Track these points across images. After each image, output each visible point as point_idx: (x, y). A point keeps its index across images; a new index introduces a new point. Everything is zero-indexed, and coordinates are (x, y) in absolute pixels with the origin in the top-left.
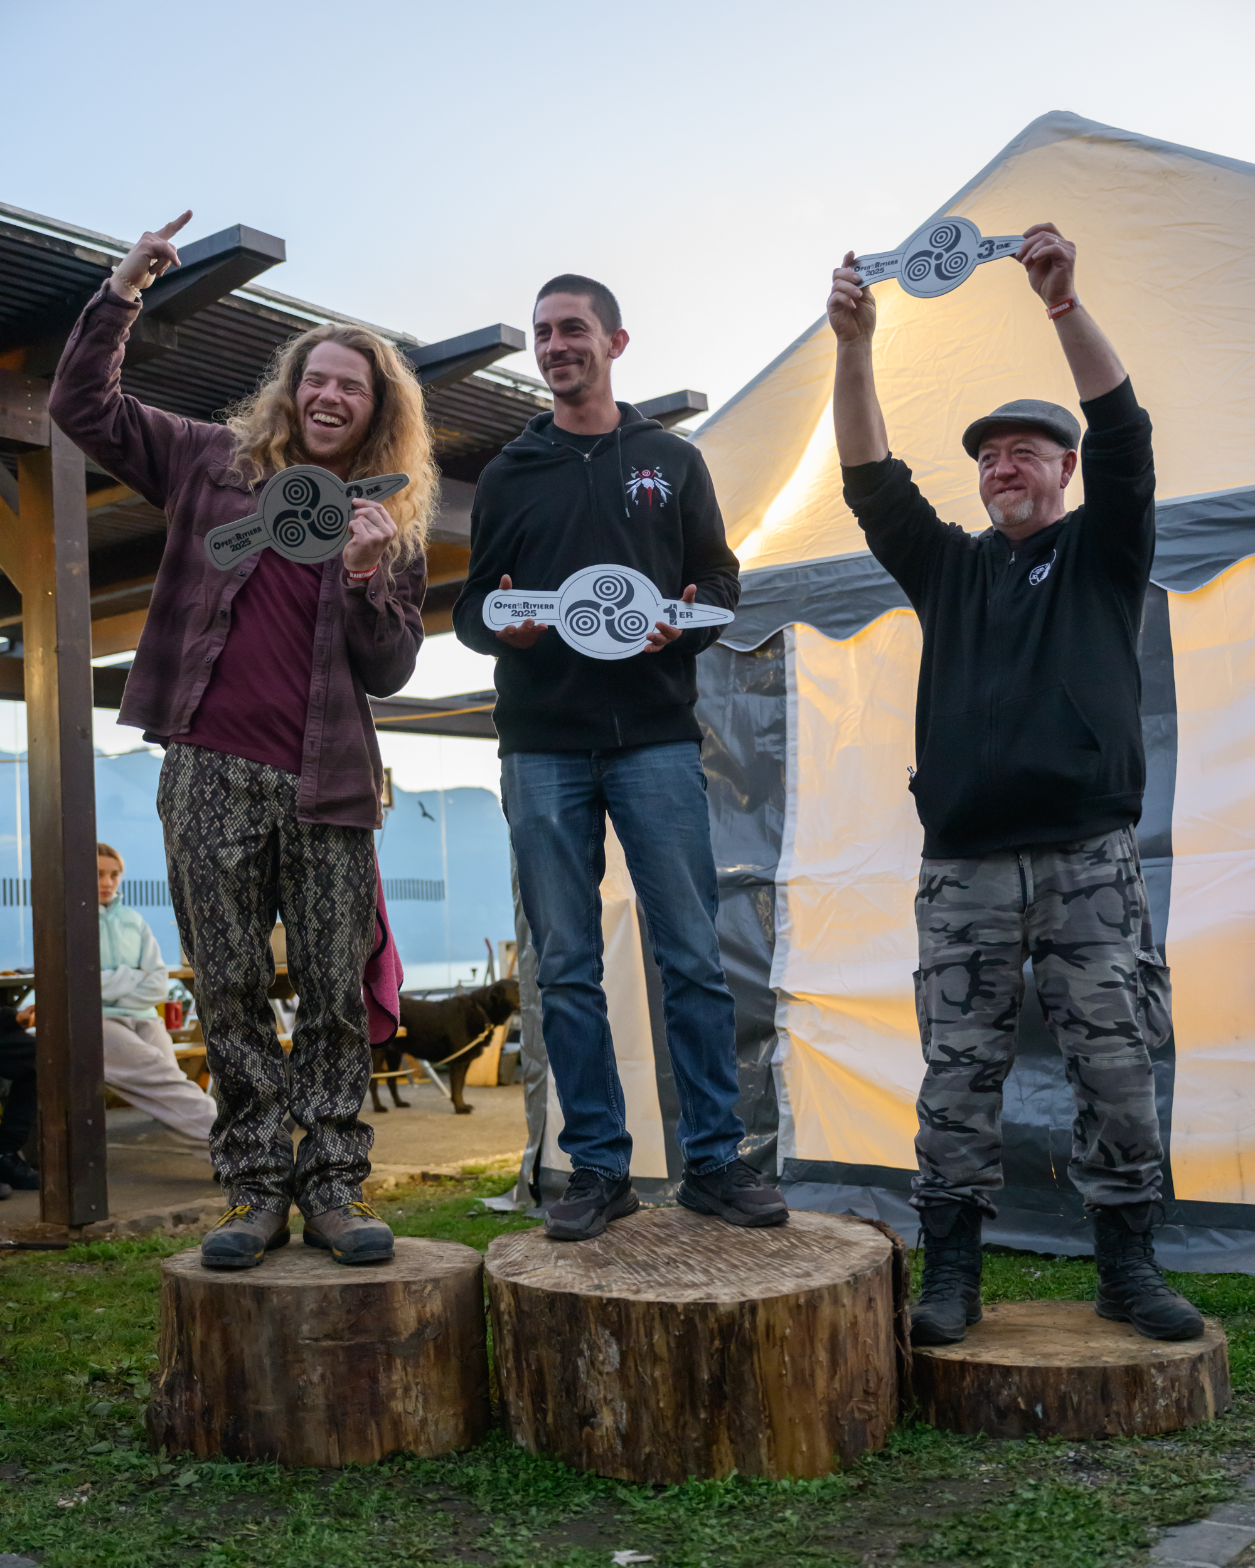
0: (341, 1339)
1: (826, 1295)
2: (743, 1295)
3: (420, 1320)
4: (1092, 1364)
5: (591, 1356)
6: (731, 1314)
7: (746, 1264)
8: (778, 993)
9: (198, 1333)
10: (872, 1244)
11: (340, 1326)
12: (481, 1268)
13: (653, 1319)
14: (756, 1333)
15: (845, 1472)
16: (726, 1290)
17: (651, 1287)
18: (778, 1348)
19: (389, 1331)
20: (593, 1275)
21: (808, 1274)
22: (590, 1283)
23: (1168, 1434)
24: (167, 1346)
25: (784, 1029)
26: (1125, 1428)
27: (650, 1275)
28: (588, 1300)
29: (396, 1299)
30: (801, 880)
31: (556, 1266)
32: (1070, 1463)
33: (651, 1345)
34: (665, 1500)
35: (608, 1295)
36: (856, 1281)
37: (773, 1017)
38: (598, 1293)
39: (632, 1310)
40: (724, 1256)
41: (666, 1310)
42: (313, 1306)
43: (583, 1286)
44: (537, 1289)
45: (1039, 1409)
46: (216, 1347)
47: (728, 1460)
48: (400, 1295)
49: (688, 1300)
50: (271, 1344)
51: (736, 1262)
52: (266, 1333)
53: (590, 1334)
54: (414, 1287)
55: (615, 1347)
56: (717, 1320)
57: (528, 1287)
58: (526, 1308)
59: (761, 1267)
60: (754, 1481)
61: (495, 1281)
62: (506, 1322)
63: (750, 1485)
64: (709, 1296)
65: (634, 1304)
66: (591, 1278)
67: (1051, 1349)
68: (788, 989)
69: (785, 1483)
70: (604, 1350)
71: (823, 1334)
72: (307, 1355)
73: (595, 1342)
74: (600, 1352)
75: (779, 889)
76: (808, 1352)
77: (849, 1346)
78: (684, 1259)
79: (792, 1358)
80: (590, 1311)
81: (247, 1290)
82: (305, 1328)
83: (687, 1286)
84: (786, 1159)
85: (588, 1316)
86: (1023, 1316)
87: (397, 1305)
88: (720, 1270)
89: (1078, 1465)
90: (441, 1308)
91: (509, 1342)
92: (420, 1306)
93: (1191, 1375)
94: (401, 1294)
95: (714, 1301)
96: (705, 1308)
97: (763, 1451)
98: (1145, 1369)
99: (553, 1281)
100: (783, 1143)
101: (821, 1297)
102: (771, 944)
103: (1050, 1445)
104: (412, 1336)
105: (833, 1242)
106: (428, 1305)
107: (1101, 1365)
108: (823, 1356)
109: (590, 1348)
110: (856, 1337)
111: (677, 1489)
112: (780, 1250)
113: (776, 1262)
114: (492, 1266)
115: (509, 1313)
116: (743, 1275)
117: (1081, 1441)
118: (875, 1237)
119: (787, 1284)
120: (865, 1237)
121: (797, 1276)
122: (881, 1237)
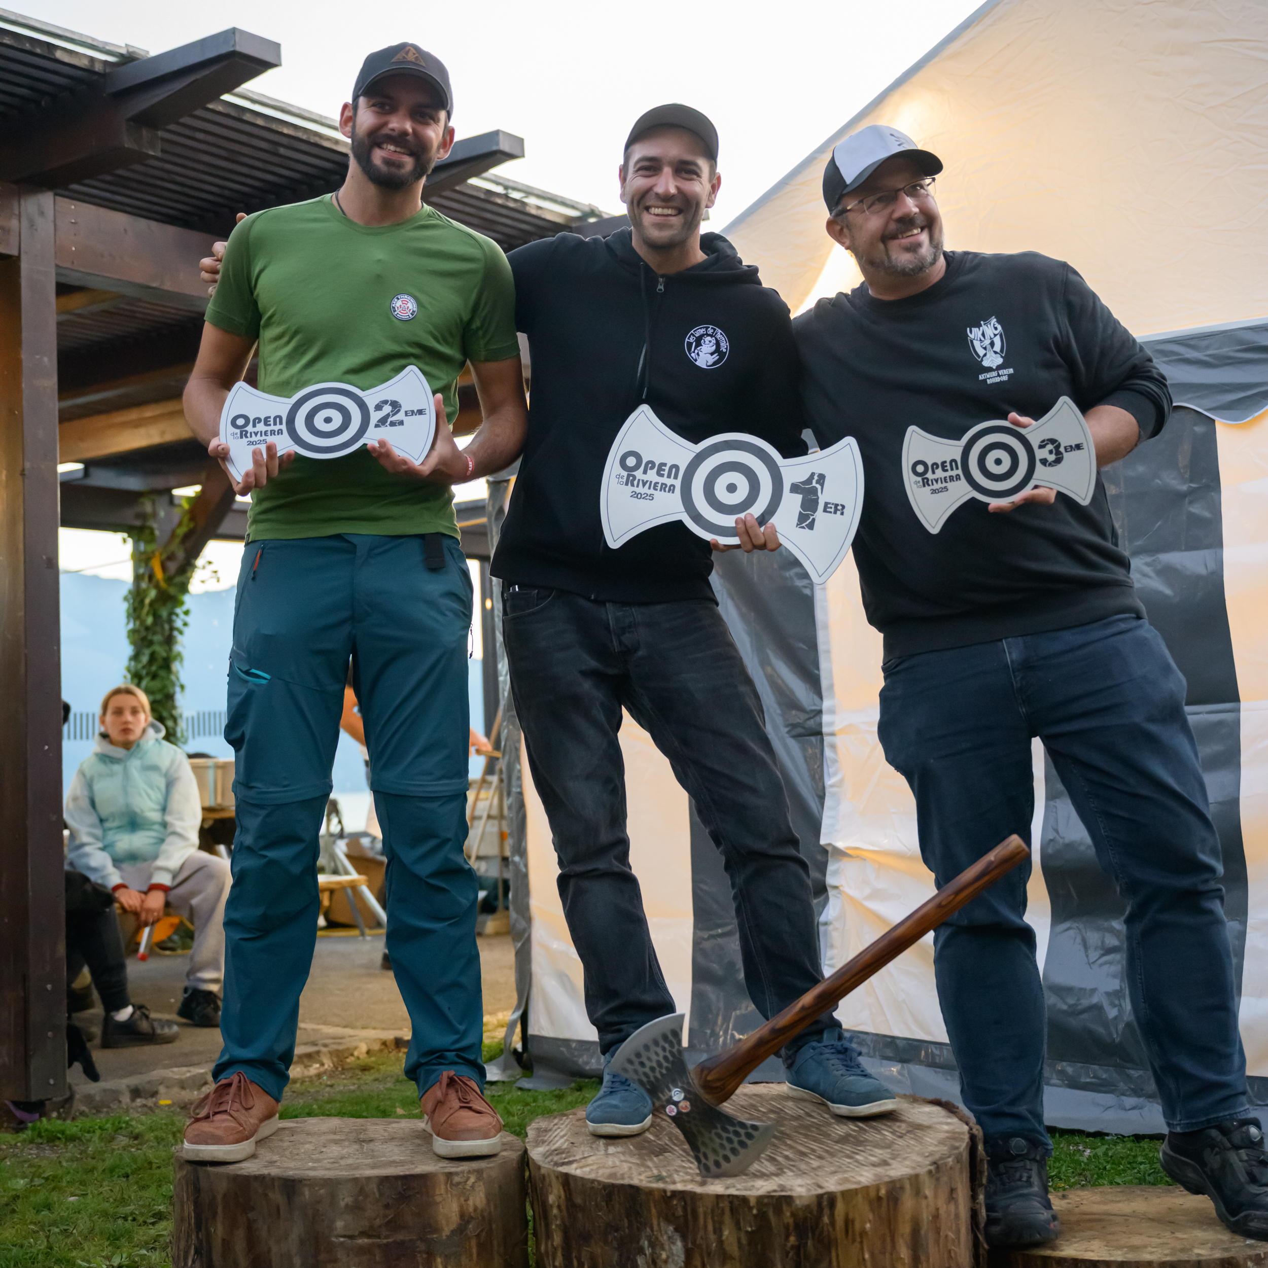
0: (379, 1237)
1: (907, 1186)
2: (821, 1187)
3: (462, 1215)
4: (1184, 1257)
5: (652, 1254)
6: (807, 1207)
7: (814, 1151)
8: (829, 849)
9: (219, 1230)
10: (946, 1128)
11: (378, 1222)
12: (525, 1155)
13: (723, 1213)
14: (834, 1229)
16: (799, 1181)
18: (857, 1245)
19: (429, 1227)
20: (650, 1164)
21: (885, 1163)
22: (649, 1174)
24: (183, 1244)
25: (836, 887)
28: (650, 1192)
29: (437, 1192)
30: (847, 731)
31: (607, 1155)
33: (720, 1242)
35: (672, 1187)
36: (937, 1169)
37: (824, 875)
38: (660, 1185)
39: (700, 1203)
40: (789, 1142)
41: (738, 1204)
42: (349, 1200)
43: (642, 1177)
44: (593, 1181)
46: (240, 1246)
48: (441, 1189)
49: (761, 1192)
50: (302, 1242)
51: (804, 1149)
52: (297, 1231)
53: (652, 1230)
54: (457, 1179)
55: (679, 1244)
56: (793, 1215)
57: (582, 1179)
58: (579, 1200)
59: (832, 1155)
61: (543, 1171)
62: (555, 1216)
64: (783, 1188)
65: (701, 1197)
66: (648, 1167)
67: (1136, 1241)
68: (840, 845)
70: (667, 1247)
71: (905, 1229)
72: (340, 1254)
73: (657, 1239)
74: (663, 1249)
75: (827, 739)
76: (889, 1247)
77: (931, 1242)
79: (872, 1255)
80: (652, 1205)
81: (276, 1184)
82: (339, 1224)
83: (757, 1177)
85: (650, 1211)
86: (1098, 1203)
87: (438, 1199)
88: (786, 1157)
90: (484, 1201)
91: (557, 1239)
92: (462, 1199)
94: (443, 1187)
95: (788, 1193)
96: (780, 1202)
98: (1241, 1262)
99: (608, 1171)
101: (902, 1188)
102: (822, 798)
104: (453, 1232)
105: (904, 1126)
106: (471, 1198)
107: (1194, 1258)
108: (904, 1252)
109: (652, 1245)
110: (938, 1231)
113: (848, 1149)
114: (536, 1154)
115: (559, 1207)
116: (815, 1163)
118: (949, 1120)
119: (865, 1173)
120: (935, 1120)
121: (874, 1165)
122: (955, 1120)
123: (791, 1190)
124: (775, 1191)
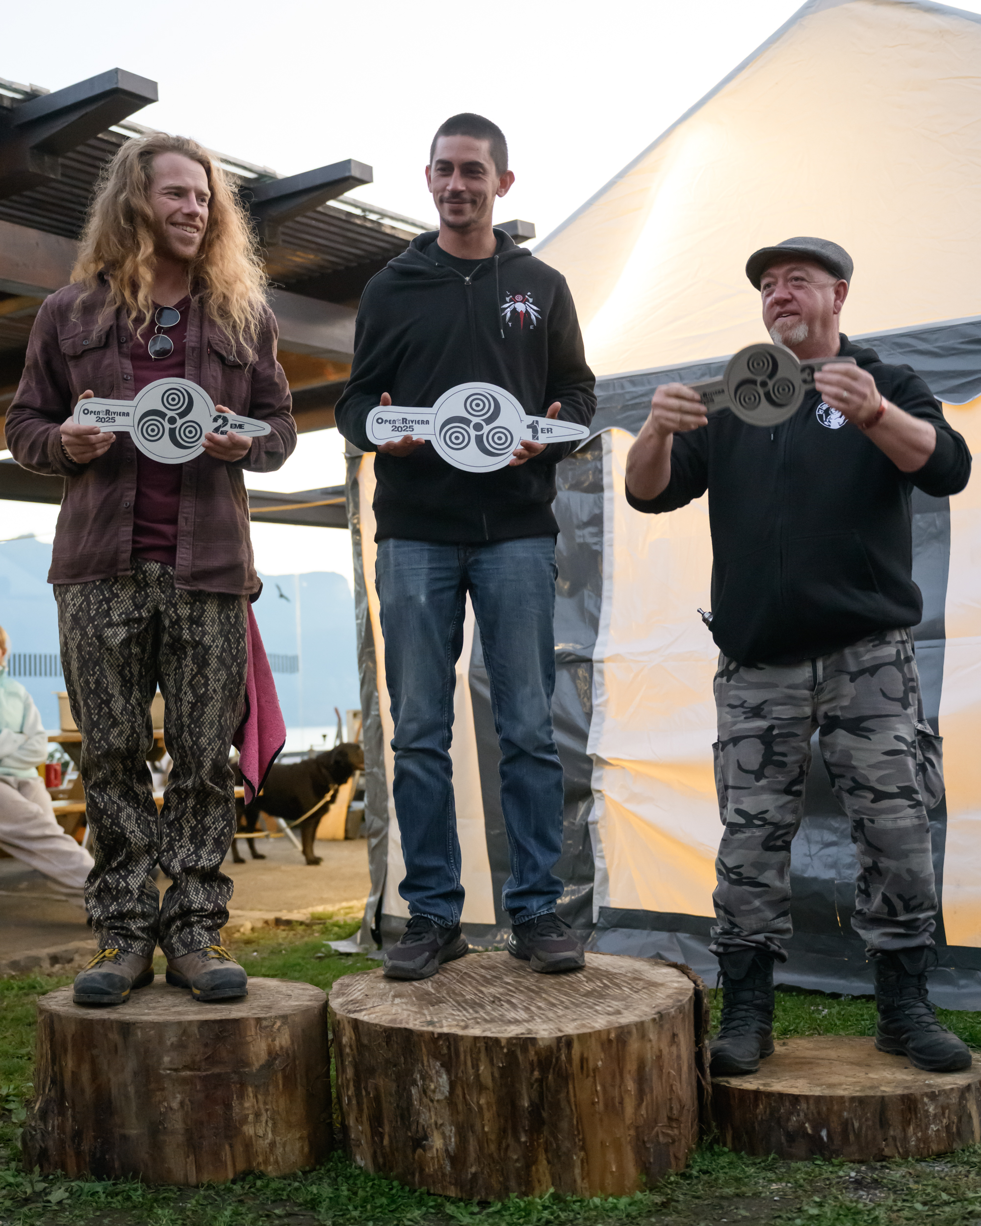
0: (199, 1070)
1: (634, 1031)
2: (560, 1031)
3: (269, 1053)
4: (871, 1093)
5: (423, 1086)
6: (549, 1048)
7: (562, 1002)
8: (594, 759)
9: (69, 1063)
10: (676, 985)
11: (198, 1058)
12: (326, 1005)
13: (479, 1052)
14: (571, 1066)
15: (651, 1190)
16: (545, 1026)
17: (478, 1023)
18: (591, 1079)
19: (242, 1063)
20: (426, 1012)
21: (618, 1012)
22: (423, 1019)
23: (939, 1156)
24: (42, 1075)
25: (599, 791)
26: (901, 1150)
27: (477, 1012)
28: (421, 1034)
29: (249, 1033)
30: (615, 658)
31: (393, 1004)
32: (851, 1182)
33: (477, 1076)
34: (489, 1215)
35: (439, 1030)
36: (661, 1018)
37: (589, 780)
38: (430, 1029)
39: (461, 1043)
40: (544, 995)
41: (491, 1044)
42: (174, 1039)
43: (417, 1022)
44: (376, 1025)
45: (824, 1134)
46: (85, 1077)
47: (546, 1178)
48: (252, 1031)
49: (510, 1035)
50: (135, 1074)
51: (554, 1001)
52: (131, 1064)
53: (423, 1066)
54: (265, 1023)
55: (445, 1077)
56: (537, 1053)
57: (368, 1023)
58: (365, 1041)
59: (577, 1005)
60: (569, 1198)
61: (338, 1017)
62: (348, 1054)
63: (565, 1202)
64: (530, 1031)
65: (462, 1038)
66: (424, 1015)
67: (834, 1079)
68: (603, 755)
69: (597, 1200)
70: (435, 1080)
71: (631, 1066)
72: (167, 1084)
73: (427, 1072)
74: (432, 1081)
75: (596, 666)
76: (618, 1082)
77: (655, 1078)
78: (508, 998)
79: (604, 1087)
80: (423, 1044)
81: (115, 1025)
82: (166, 1059)
83: (510, 1022)
84: (601, 908)
85: (421, 1050)
86: (811, 1049)
87: (249, 1039)
88: (539, 1008)
89: (859, 1184)
90: (289, 1042)
91: (350, 1072)
92: (270, 1040)
93: (960, 1103)
94: (253, 1029)
95: (534, 1036)
96: (526, 1043)
97: (577, 1171)
98: (919, 1097)
99: (390, 1017)
100: (599, 893)
101: (630, 1033)
102: (589, 715)
103: (834, 1166)
104: (262, 1067)
105: (641, 983)
106: (277, 1039)
107: (879, 1094)
108: (631, 1085)
109: (423, 1078)
110: (661, 1069)
111: (499, 1205)
112: (594, 990)
113: (591, 1000)
114: (335, 1004)
115: (351, 1046)
116: (560, 1013)
117: (861, 1162)
118: (679, 979)
119: (599, 1020)
120: (669, 979)
121: (609, 1014)
122: (684, 979)
123: (536, 1033)
124: (522, 1034)
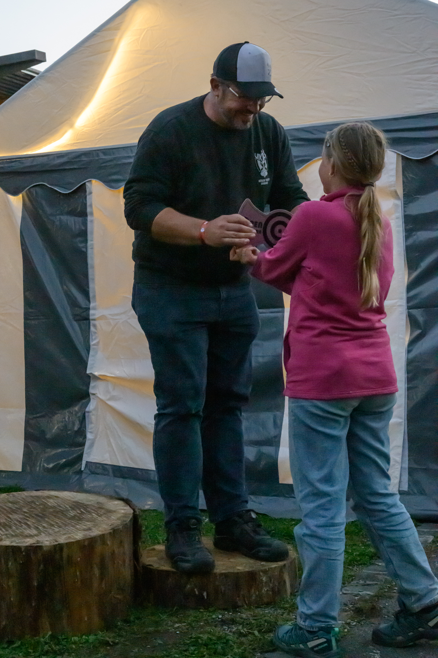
1: (99, 540)
2: (56, 541)
4: (231, 571)
6: (50, 552)
7: (57, 523)
8: (91, 376)
10: (124, 511)
13: (8, 554)
14: (62, 561)
15: (107, 631)
16: (47, 539)
17: (8, 537)
18: (73, 568)
21: (90, 529)
23: (268, 604)
25: (94, 394)
26: (247, 602)
27: (7, 530)
30: (103, 317)
32: (220, 621)
33: (8, 568)
34: (14, 649)
36: (115, 532)
37: (88, 388)
41: (15, 550)
45: (205, 594)
47: (47, 625)
49: (27, 544)
51: (52, 523)
56: (42, 554)
59: (66, 525)
60: (60, 637)
63: (58, 639)
64: (38, 542)
68: (96, 374)
69: (76, 639)
71: (97, 560)
75: (92, 322)
76: (89, 570)
77: (110, 566)
78: (26, 521)
79: (81, 572)
83: (27, 536)
84: (87, 462)
88: (44, 527)
89: (223, 622)
93: (280, 575)
95: (40, 545)
96: (36, 549)
97: (65, 621)
98: (257, 572)
100: (87, 453)
101: (96, 541)
102: (88, 351)
103: (210, 612)
105: (103, 511)
107: (236, 571)
108: (97, 572)
110: (114, 561)
111: (20, 643)
112: (75, 515)
113: (74, 522)
116: (57, 530)
117: (225, 609)
118: (125, 508)
119: (79, 534)
120: (119, 508)
121: (84, 530)
122: (128, 508)
123: (42, 543)
124: (34, 543)
